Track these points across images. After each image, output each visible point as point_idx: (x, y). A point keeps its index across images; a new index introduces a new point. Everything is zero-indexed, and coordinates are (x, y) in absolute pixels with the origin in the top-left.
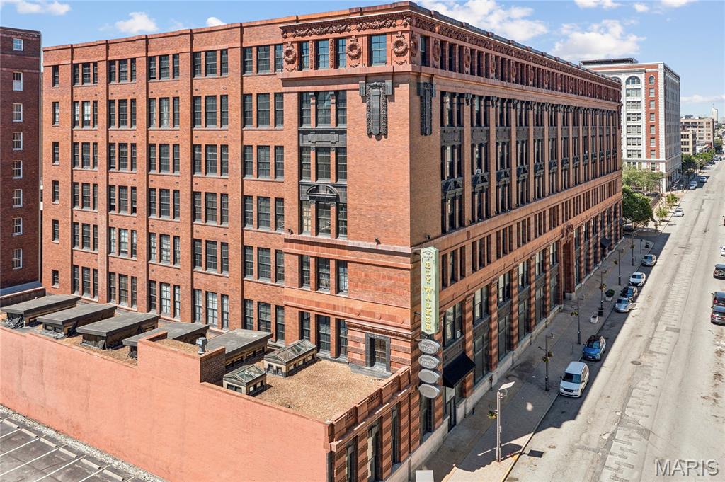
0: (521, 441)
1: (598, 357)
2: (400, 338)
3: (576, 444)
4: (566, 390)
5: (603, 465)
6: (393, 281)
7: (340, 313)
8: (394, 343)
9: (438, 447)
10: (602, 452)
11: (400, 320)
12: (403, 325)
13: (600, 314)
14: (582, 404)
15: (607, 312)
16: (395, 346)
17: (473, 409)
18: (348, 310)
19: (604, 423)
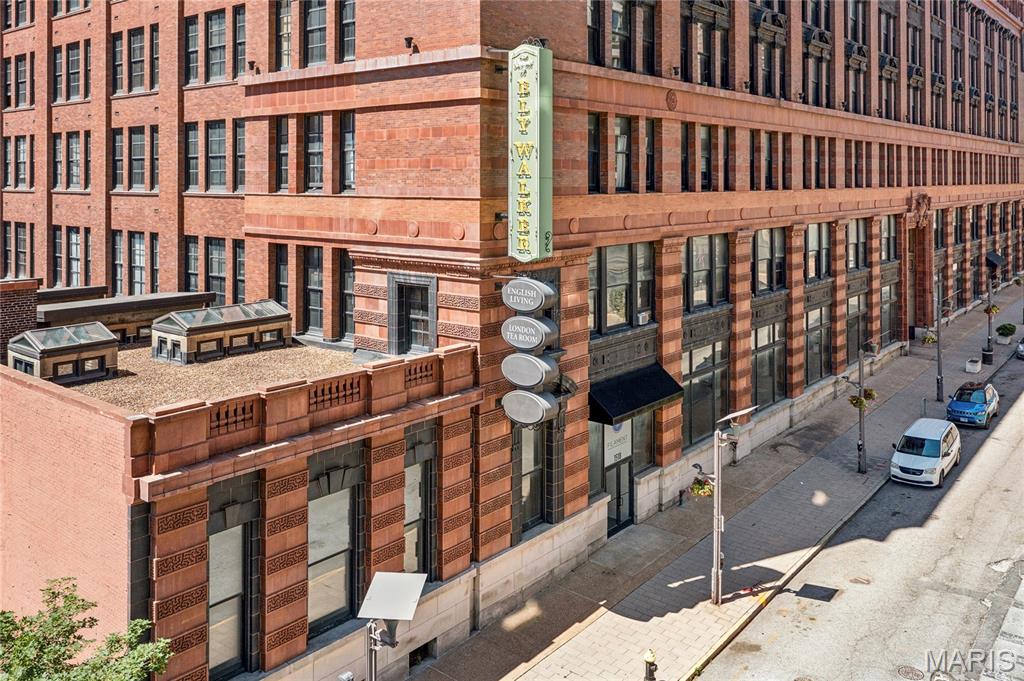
0: (784, 563)
1: (982, 420)
2: (457, 276)
3: (925, 579)
4: (903, 469)
5: (997, 631)
6: (443, 139)
7: (341, 235)
8: (447, 289)
9: (573, 562)
10: (993, 600)
11: (458, 231)
12: (465, 244)
13: (987, 359)
14: (940, 499)
15: (999, 359)
16: (447, 297)
17: (682, 493)
18: (355, 226)
19: (997, 539)
